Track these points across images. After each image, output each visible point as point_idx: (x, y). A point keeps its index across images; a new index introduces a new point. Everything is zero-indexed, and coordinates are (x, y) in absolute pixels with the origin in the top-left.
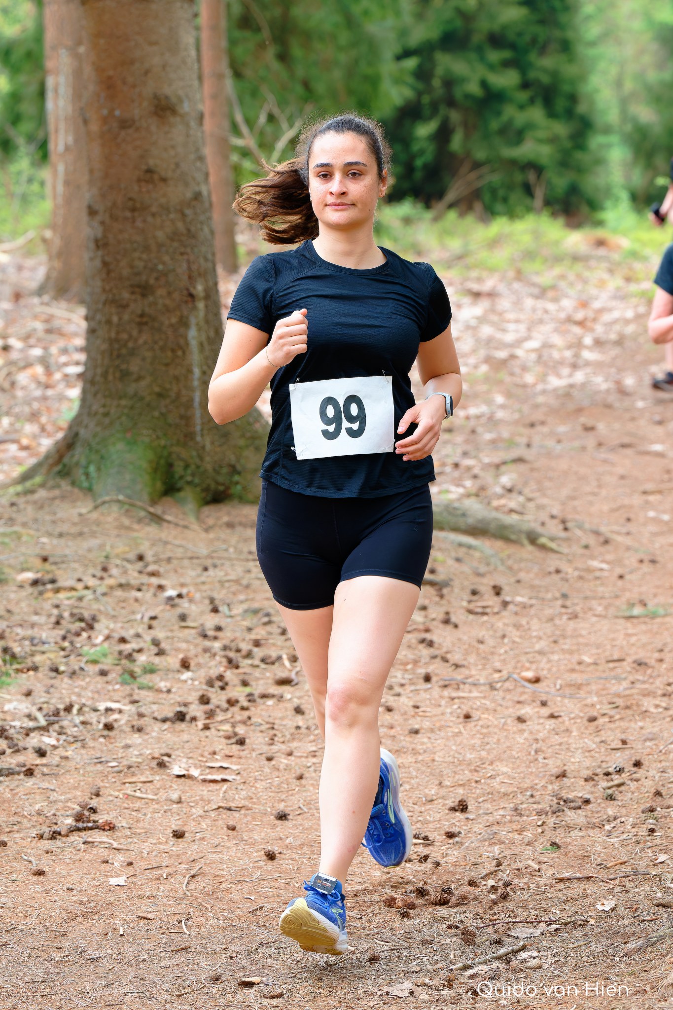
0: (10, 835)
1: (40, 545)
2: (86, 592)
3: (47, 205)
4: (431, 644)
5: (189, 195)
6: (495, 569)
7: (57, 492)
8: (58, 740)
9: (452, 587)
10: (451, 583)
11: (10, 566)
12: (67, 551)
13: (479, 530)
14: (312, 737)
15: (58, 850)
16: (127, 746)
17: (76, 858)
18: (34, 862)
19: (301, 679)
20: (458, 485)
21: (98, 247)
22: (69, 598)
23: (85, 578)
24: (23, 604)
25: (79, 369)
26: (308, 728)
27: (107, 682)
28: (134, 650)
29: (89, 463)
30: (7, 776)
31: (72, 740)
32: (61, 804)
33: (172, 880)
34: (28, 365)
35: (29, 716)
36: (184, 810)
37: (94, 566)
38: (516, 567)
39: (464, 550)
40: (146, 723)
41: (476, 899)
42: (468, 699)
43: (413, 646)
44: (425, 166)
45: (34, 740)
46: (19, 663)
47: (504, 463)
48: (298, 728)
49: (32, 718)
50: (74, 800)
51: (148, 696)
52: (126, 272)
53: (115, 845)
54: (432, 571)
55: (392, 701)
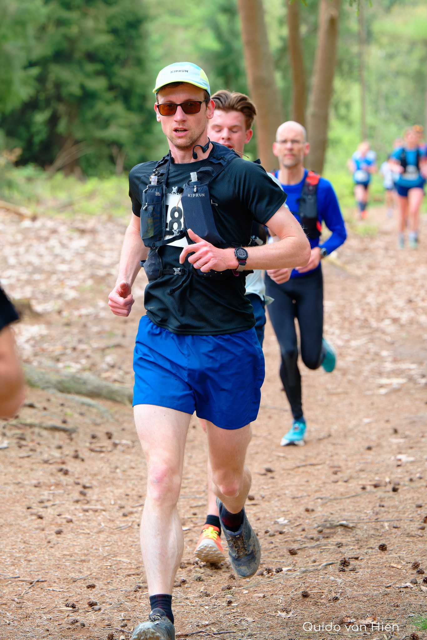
4: (66, 473)
6: (107, 421)
9: (78, 433)
10: (78, 430)
13: (95, 394)
20: (77, 363)
38: (121, 419)
39: (85, 407)
43: (55, 473)
44: (42, 143)
47: (108, 348)
54: (64, 422)
55: (42, 512)
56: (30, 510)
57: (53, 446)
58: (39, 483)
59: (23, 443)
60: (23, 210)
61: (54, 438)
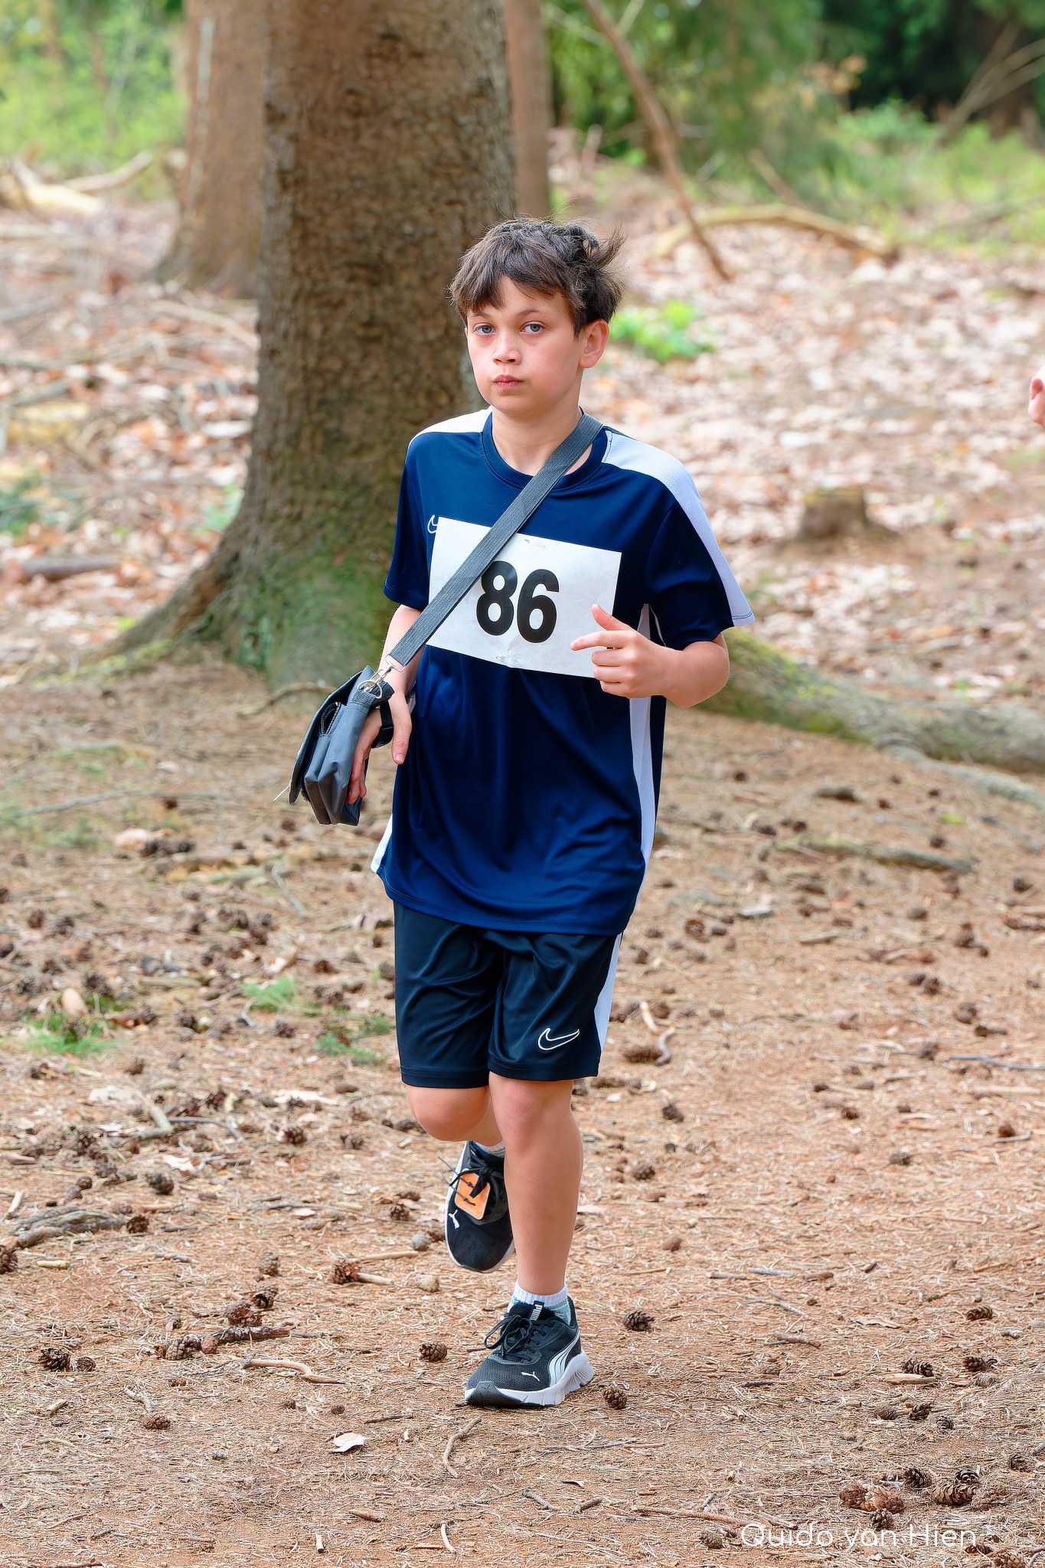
0: (101, 1347)
1: (162, 776)
2: (251, 870)
3: (178, 102)
4: (933, 988)
5: (467, 86)
7: (195, 671)
8: (195, 1162)
9: (976, 873)
10: (975, 867)
11: (101, 815)
12: (215, 790)
13: (1028, 764)
14: (698, 1167)
15: (196, 1380)
16: (333, 1177)
17: (233, 1395)
18: (147, 1402)
19: (676, 1050)
20: (986, 674)
21: (285, 187)
22: (216, 882)
23: (247, 843)
24: (127, 892)
25: (238, 429)
26: (690, 1149)
27: (292, 1050)
28: (345, 988)
29: (259, 616)
30: (94, 1231)
31: (223, 1163)
32: (200, 1288)
33: (421, 1445)
34: (138, 419)
35: (138, 1114)
36: (444, 1305)
37: (268, 818)
39: (1000, 801)
40: (370, 1130)
41: (1024, 1494)
42: (1009, 1097)
43: (900, 990)
44: (926, 35)
45: (148, 1162)
46: (118, 1009)
48: (671, 1147)
49: (145, 1117)
50: (226, 1282)
51: (372, 1079)
52: (339, 237)
53: (308, 1372)
54: (938, 843)
55: (856, 1099)
56: (821, 1094)
57: (900, 912)
58: (854, 1017)
59: (816, 901)
60: (862, 234)
61: (905, 888)
